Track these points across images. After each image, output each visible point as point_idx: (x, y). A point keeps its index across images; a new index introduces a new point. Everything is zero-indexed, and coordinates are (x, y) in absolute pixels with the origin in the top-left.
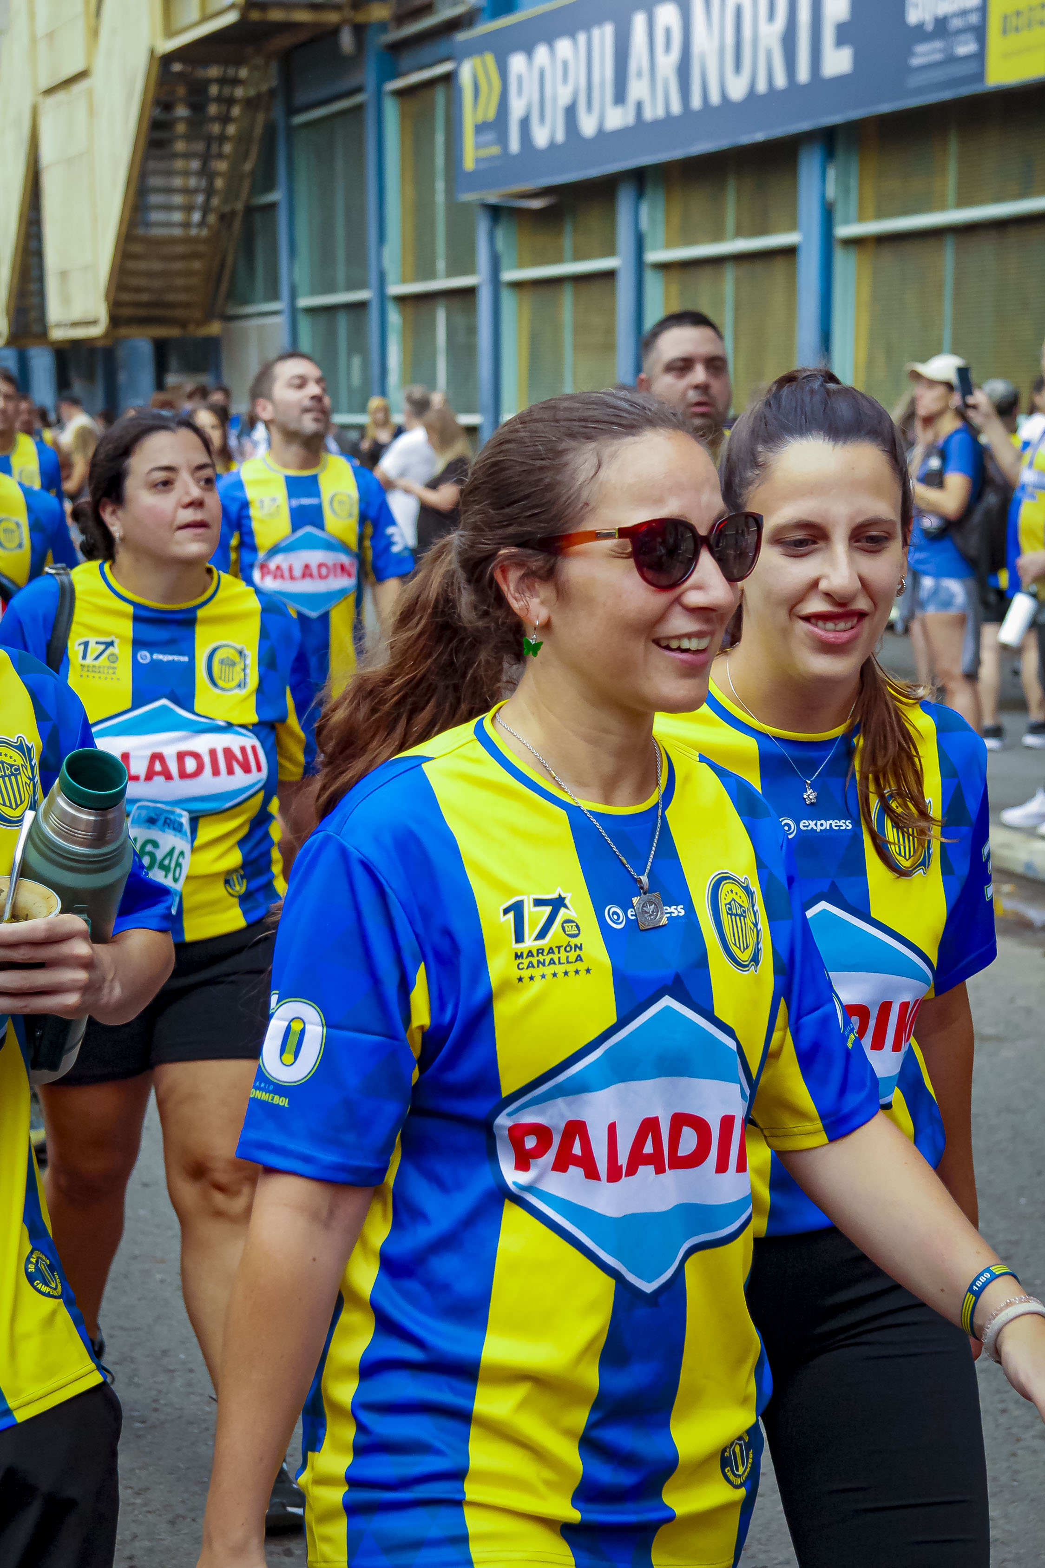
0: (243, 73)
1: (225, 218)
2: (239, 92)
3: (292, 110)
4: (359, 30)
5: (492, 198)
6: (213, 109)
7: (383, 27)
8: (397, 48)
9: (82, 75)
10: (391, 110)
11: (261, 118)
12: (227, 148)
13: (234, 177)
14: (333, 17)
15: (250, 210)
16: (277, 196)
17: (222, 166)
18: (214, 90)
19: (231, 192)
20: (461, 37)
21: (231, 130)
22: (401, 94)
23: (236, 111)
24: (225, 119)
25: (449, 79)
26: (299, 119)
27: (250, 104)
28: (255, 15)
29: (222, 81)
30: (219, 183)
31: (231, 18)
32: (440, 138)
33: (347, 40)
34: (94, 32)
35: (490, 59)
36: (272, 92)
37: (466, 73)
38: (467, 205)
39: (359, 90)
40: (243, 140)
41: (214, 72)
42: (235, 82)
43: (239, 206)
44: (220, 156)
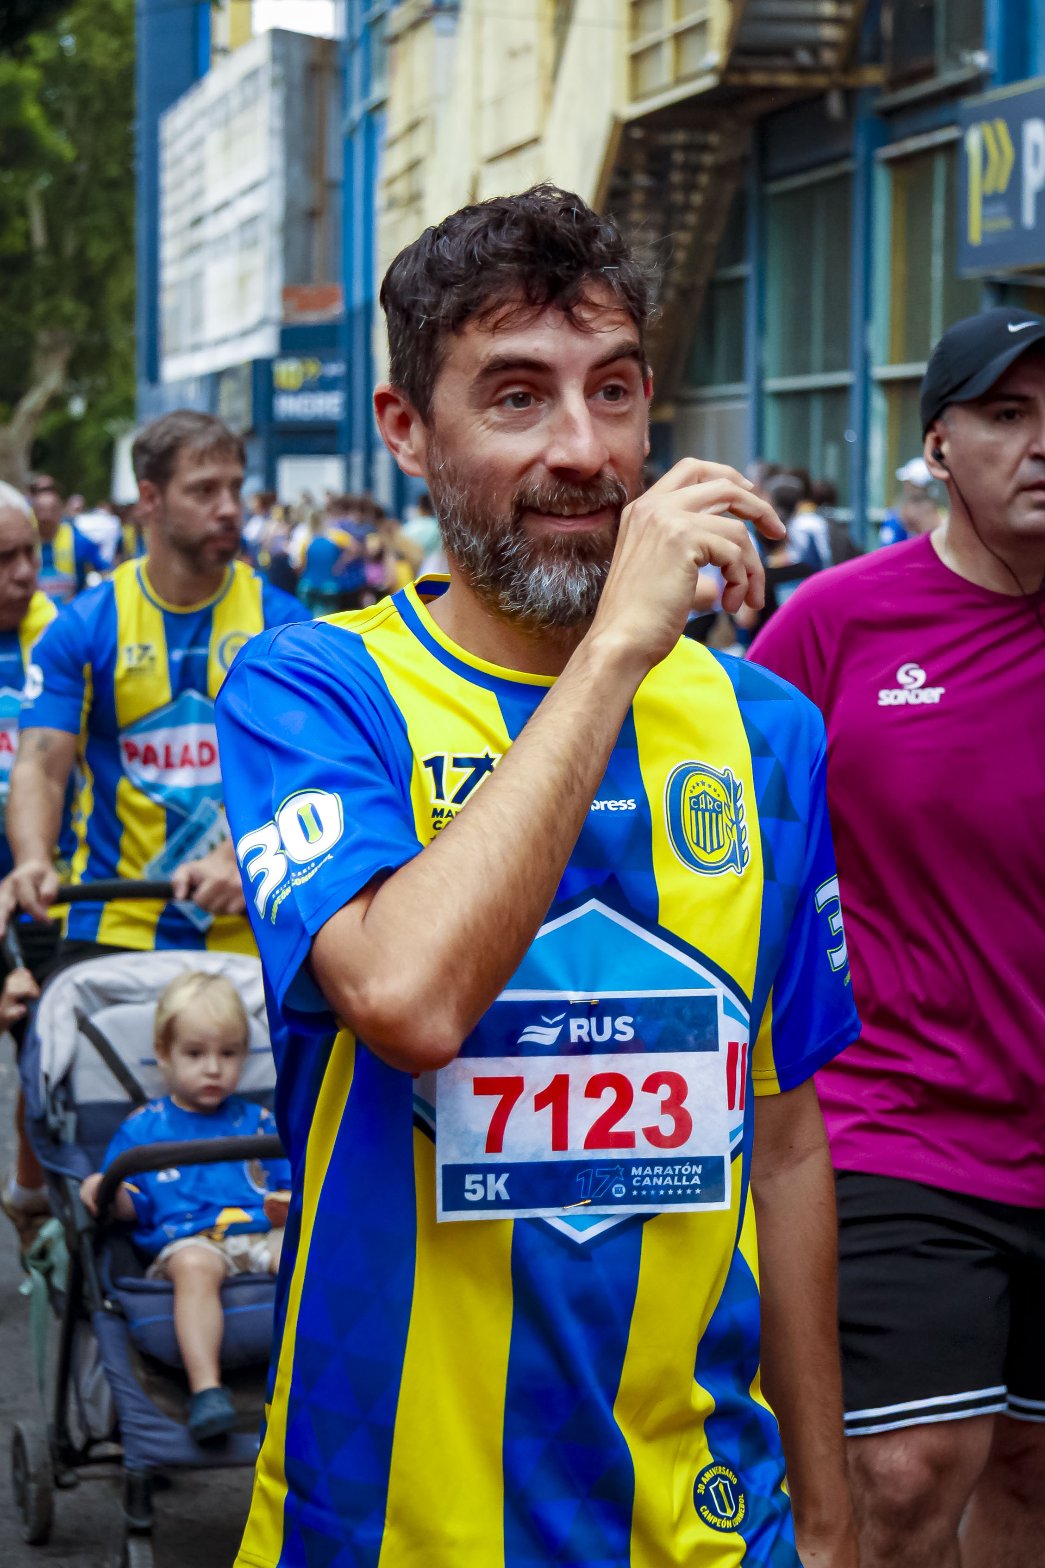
0: (713, 139)
1: (684, 294)
2: (708, 159)
3: (766, 177)
4: (849, 95)
5: (1001, 273)
6: (676, 177)
7: (876, 90)
8: (891, 114)
9: (535, 141)
10: (882, 181)
11: (729, 188)
12: (691, 219)
13: (697, 250)
14: (819, 81)
15: (714, 285)
16: (746, 269)
17: (683, 237)
18: (678, 157)
19: (692, 266)
20: (969, 103)
21: (697, 199)
22: (894, 163)
23: (704, 179)
24: (690, 187)
25: (954, 148)
26: (775, 187)
27: (720, 171)
28: (736, 79)
29: (687, 148)
30: (680, 256)
31: (707, 82)
32: (939, 210)
33: (835, 105)
34: (549, 98)
35: (1002, 128)
36: (744, 160)
37: (973, 141)
38: (968, 284)
39: (846, 156)
40: (708, 211)
41: (680, 137)
42: (704, 148)
43: (701, 280)
44: (683, 227)
